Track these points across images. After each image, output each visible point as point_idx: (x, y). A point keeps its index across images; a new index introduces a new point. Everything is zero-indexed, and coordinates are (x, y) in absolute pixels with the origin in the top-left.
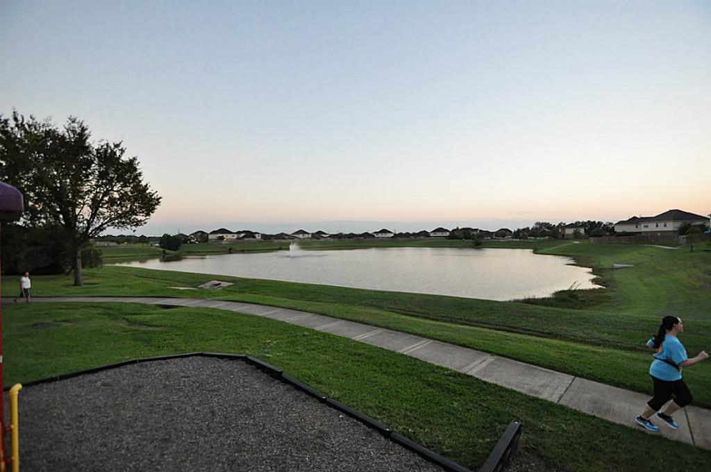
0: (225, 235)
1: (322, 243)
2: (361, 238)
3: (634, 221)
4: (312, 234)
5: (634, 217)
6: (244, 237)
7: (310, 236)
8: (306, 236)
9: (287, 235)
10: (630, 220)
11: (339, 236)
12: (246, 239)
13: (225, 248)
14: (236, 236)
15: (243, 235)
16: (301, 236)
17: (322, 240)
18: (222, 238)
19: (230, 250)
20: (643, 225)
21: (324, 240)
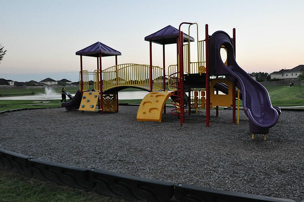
3: (283, 72)
4: (58, 82)
5: (283, 69)
8: (53, 83)
10: (280, 71)
16: (49, 83)
20: (285, 74)
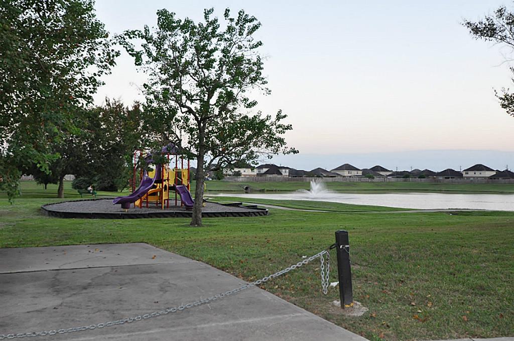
0: (242, 170)
1: (377, 184)
2: (441, 178)
4: (364, 171)
6: (266, 173)
7: (360, 173)
8: (354, 173)
9: (325, 171)
11: (405, 175)
12: (269, 176)
13: (240, 186)
14: (256, 172)
15: (265, 170)
16: (346, 173)
17: (376, 179)
18: (238, 174)
19: (247, 188)
21: (382, 179)
